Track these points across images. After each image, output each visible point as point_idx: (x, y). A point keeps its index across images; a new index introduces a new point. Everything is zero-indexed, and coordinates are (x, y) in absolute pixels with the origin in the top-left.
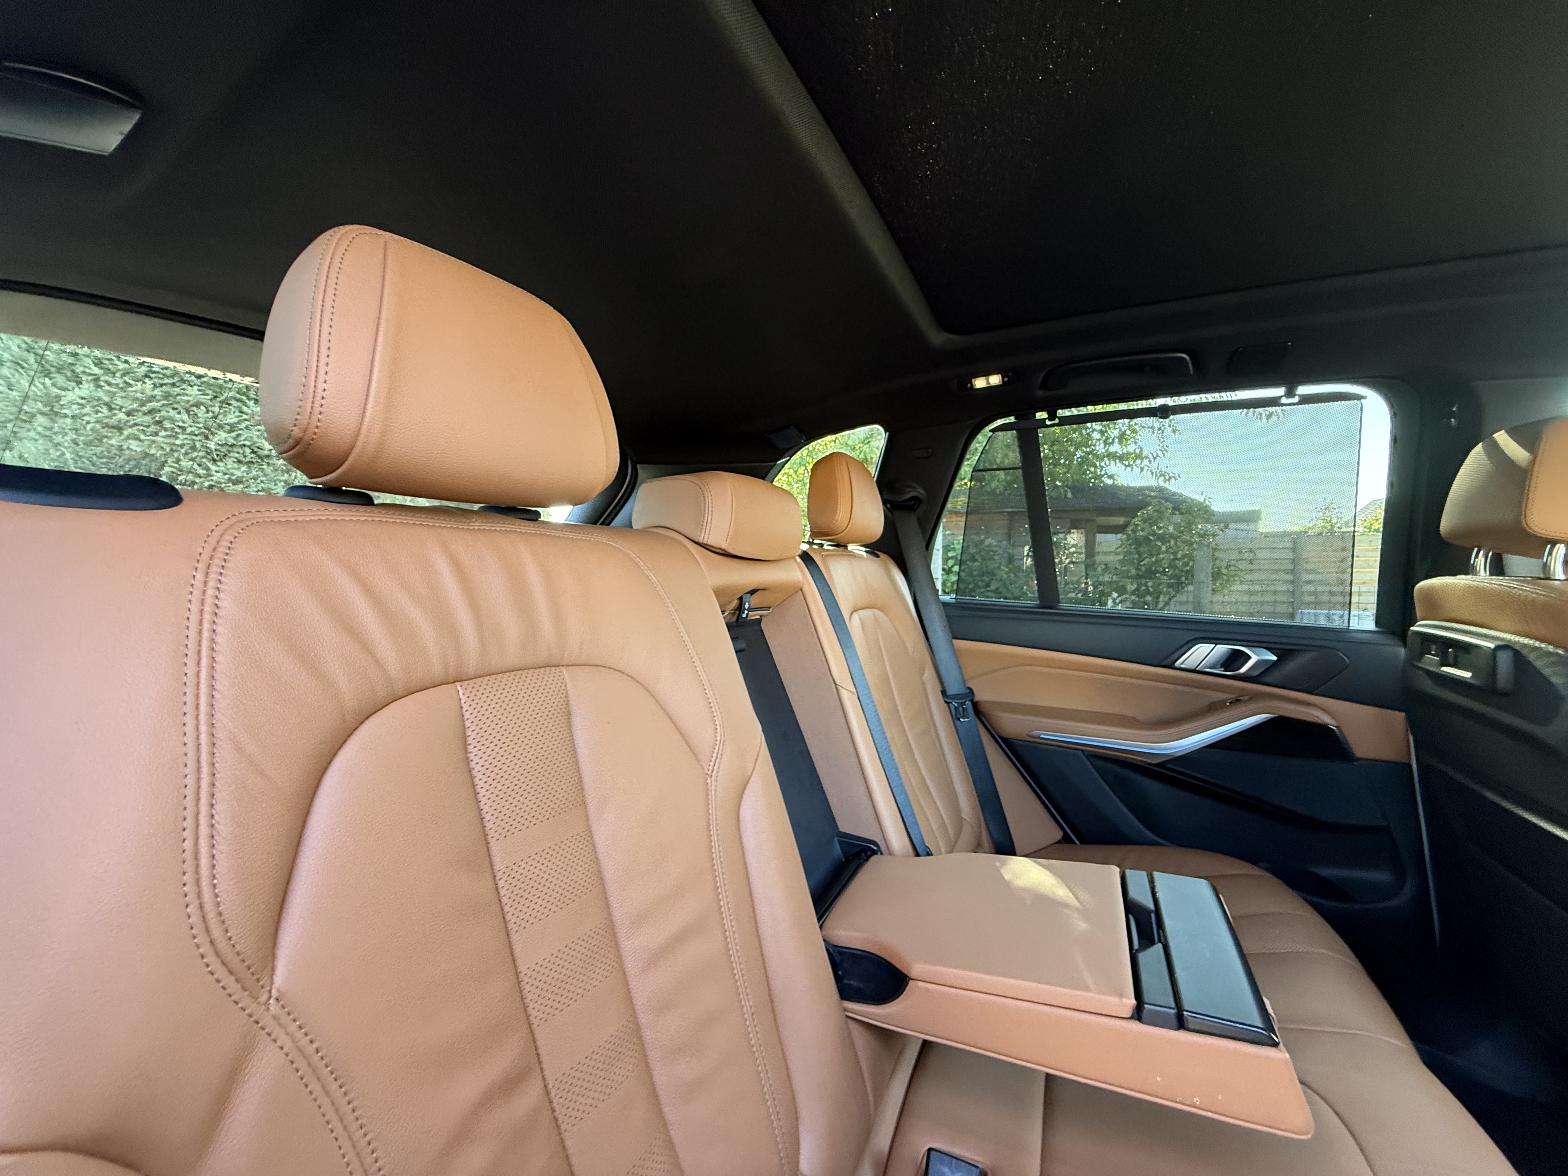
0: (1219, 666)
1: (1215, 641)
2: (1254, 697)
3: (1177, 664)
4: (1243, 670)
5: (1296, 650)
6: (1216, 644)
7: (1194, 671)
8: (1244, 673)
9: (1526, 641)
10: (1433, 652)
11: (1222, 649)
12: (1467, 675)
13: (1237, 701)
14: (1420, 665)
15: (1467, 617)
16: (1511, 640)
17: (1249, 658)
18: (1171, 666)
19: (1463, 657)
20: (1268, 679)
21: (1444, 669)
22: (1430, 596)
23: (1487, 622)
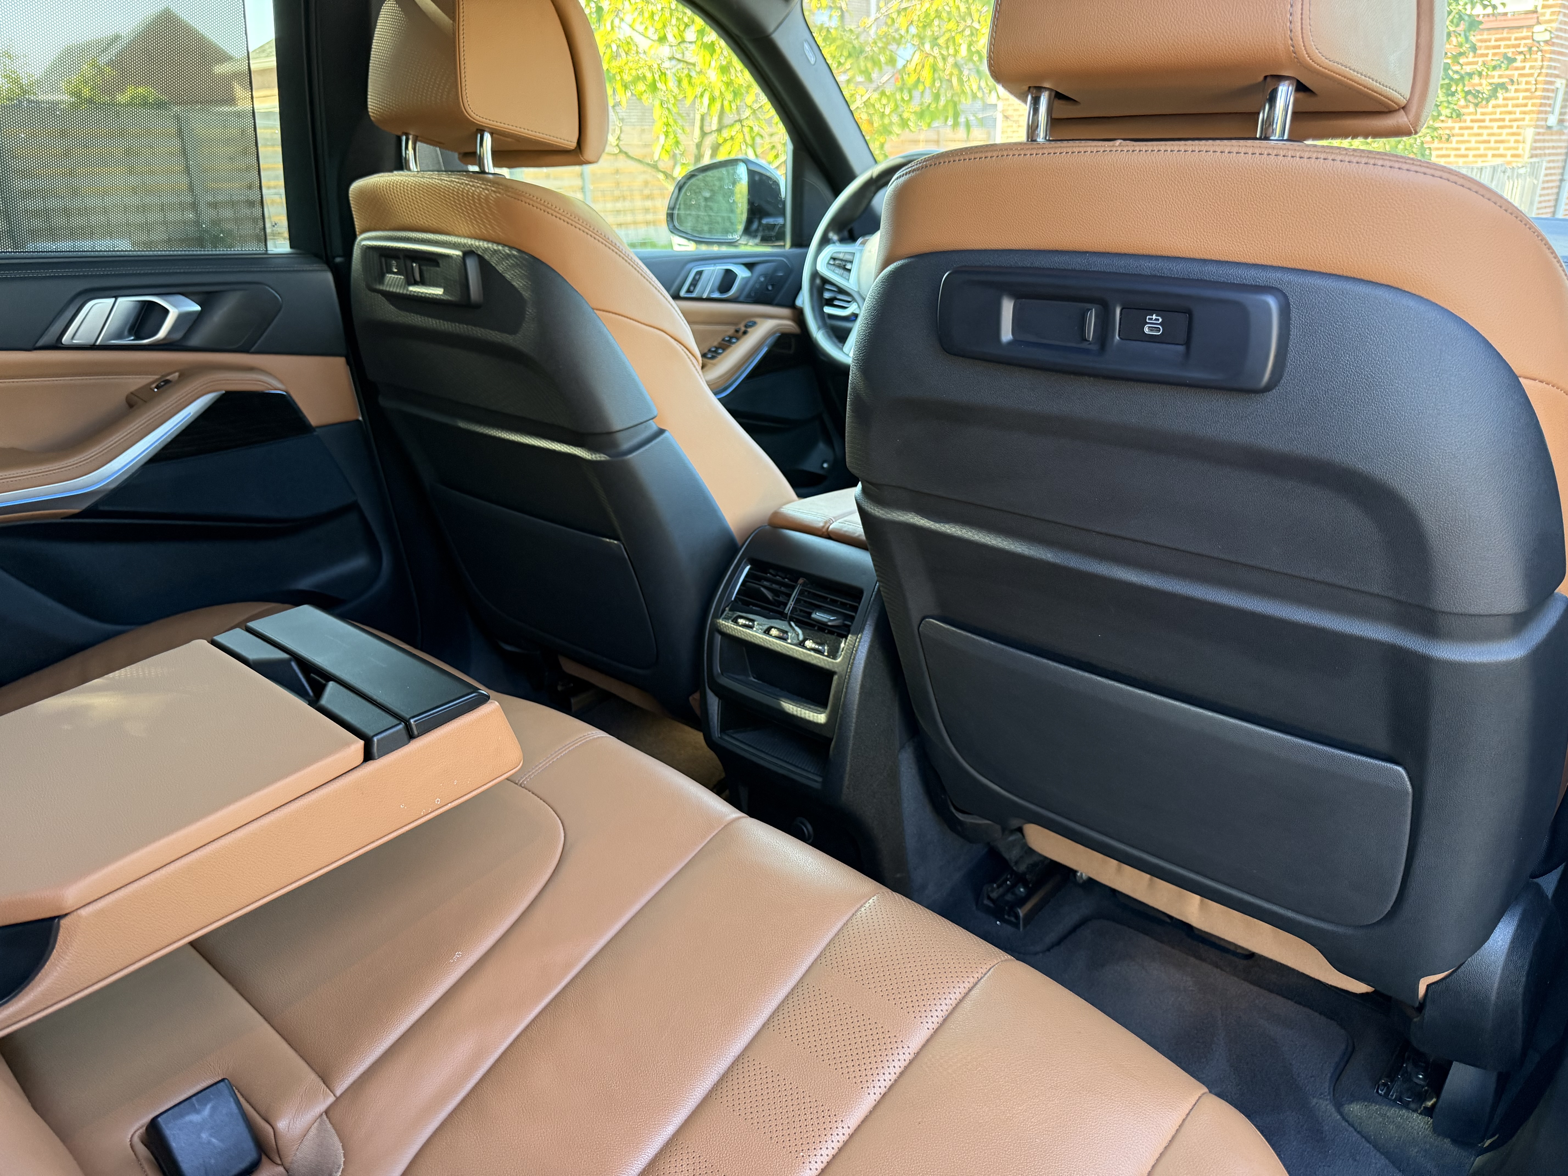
0: (126, 333)
1: (114, 292)
2: (187, 373)
3: (65, 339)
4: (162, 333)
5: (216, 292)
6: (116, 297)
7: (93, 347)
8: (164, 339)
9: (485, 245)
10: (395, 270)
11: (125, 304)
12: (438, 291)
13: (164, 384)
14: (381, 287)
15: (422, 222)
16: (472, 244)
17: (166, 312)
18: (57, 346)
19: (430, 271)
20: (195, 341)
21: (411, 288)
22: (373, 199)
23: (443, 226)
